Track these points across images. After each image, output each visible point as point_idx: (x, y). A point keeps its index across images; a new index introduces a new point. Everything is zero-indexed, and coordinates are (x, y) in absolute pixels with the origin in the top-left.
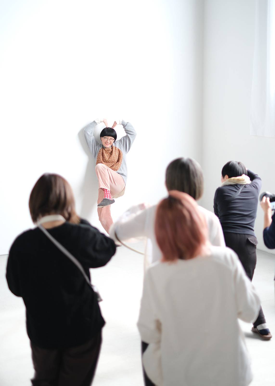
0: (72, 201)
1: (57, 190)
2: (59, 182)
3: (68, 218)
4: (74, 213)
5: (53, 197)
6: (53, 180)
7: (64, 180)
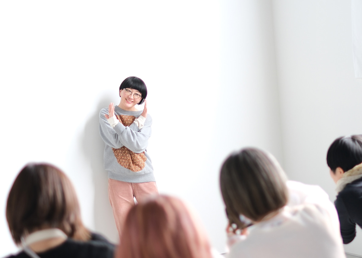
0: (76, 204)
1: (49, 189)
2: (51, 177)
3: (71, 233)
4: (80, 224)
5: (43, 202)
6: (42, 173)
7: (59, 173)
